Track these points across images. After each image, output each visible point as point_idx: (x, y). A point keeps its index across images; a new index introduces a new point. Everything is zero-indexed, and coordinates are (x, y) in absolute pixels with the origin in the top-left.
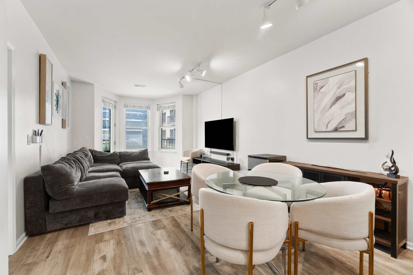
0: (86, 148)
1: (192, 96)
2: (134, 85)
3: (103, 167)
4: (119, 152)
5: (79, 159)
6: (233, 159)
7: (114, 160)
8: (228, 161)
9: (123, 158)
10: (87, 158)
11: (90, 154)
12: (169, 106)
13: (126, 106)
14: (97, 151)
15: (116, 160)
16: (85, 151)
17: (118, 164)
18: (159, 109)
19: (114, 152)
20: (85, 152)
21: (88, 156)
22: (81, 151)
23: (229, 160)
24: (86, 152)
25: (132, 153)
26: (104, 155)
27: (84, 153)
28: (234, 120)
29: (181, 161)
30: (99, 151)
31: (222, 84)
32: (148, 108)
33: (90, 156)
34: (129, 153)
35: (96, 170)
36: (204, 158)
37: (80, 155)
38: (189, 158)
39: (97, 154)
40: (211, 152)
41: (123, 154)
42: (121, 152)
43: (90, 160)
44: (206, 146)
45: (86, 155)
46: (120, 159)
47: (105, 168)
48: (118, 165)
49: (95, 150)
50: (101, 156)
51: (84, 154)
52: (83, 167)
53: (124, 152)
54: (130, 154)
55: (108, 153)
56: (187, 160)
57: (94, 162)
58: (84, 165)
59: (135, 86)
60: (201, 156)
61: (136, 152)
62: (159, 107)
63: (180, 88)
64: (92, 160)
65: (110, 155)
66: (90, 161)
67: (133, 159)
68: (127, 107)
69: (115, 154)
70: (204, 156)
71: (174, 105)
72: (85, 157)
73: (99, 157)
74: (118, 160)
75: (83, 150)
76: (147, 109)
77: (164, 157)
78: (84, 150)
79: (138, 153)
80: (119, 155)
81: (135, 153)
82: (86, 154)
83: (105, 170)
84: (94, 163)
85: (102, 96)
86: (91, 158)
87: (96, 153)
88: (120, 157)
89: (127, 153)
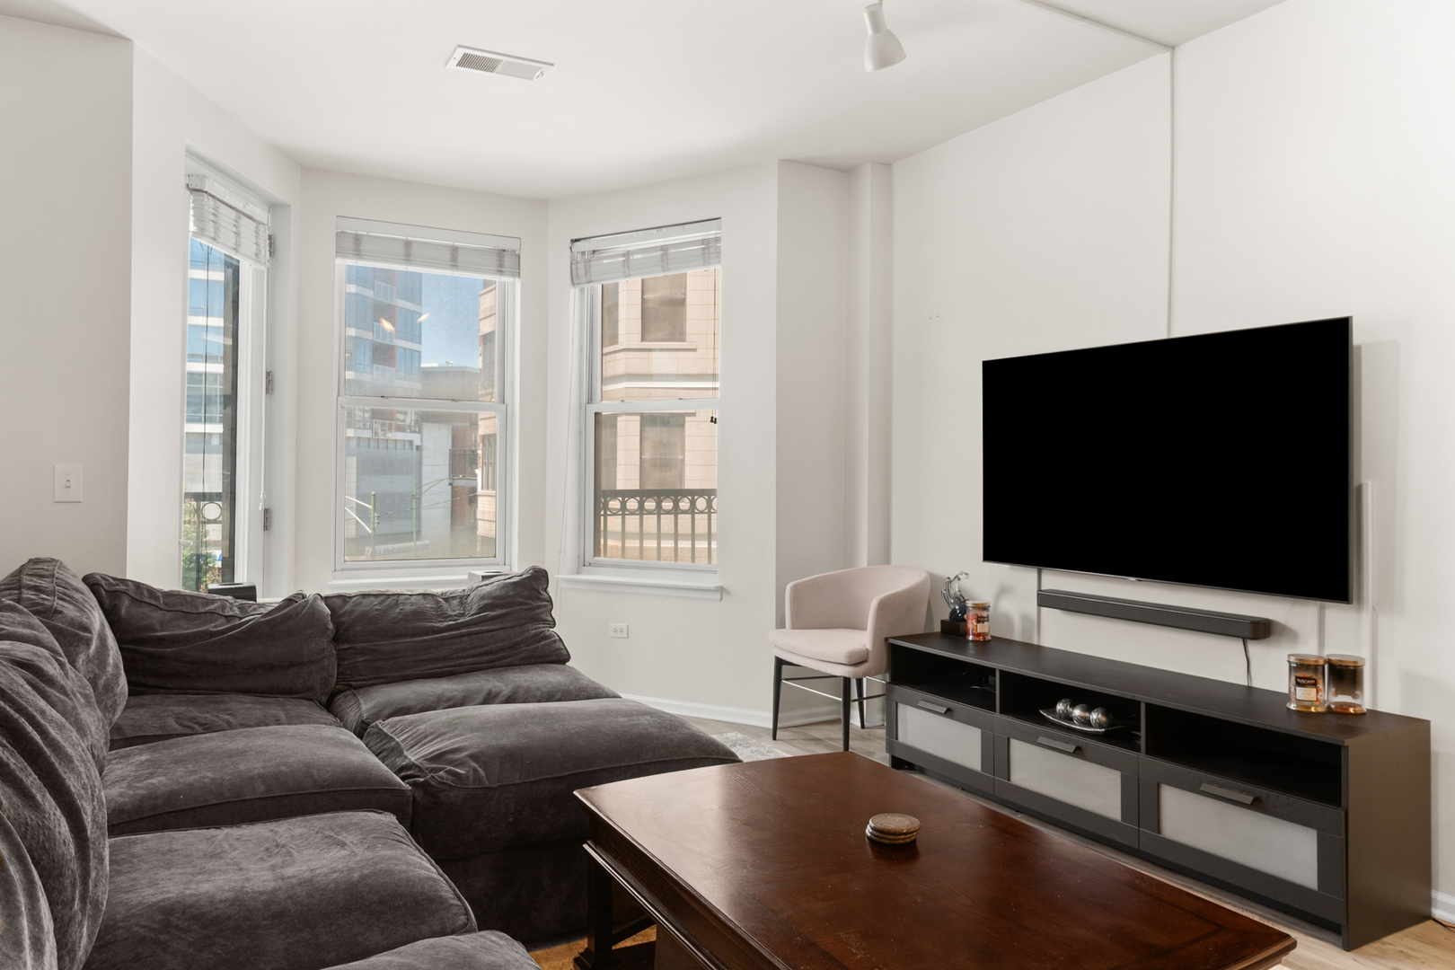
0: (62, 567)
1: (844, 172)
2: (459, 54)
3: (230, 754)
4: (326, 599)
5: (21, 710)
6: (1346, 675)
7: (292, 665)
8: (1304, 694)
9: (363, 652)
10: (73, 663)
11: (97, 619)
12: (664, 248)
13: (350, 244)
14: (152, 592)
15: (312, 662)
16: (52, 593)
17: (324, 699)
18: (582, 271)
19: (289, 601)
20: (58, 604)
21: (88, 643)
22: (27, 594)
23: (1320, 686)
24: (70, 611)
25: (429, 604)
26: (211, 627)
27: (47, 614)
28: (1358, 337)
29: (780, 663)
30: (166, 589)
31: (1181, 52)
32: (508, 261)
33: (102, 639)
34: (408, 608)
35: (173, 795)
36: (984, 644)
37: (23, 650)
38: (863, 640)
39: (157, 615)
40: (1047, 599)
41: (364, 615)
42: (344, 598)
43: (101, 682)
44: (993, 552)
45: (71, 638)
46: (340, 659)
47: (256, 766)
48: (329, 706)
49: (138, 585)
50: (187, 639)
51: (57, 632)
52: (63, 828)
53: (366, 601)
54: (419, 614)
55: (241, 608)
56: (851, 655)
57: (136, 689)
58: (72, 783)
59: (466, 61)
60: (954, 628)
61: (463, 599)
62: (583, 265)
63: (869, 66)
64: (117, 676)
65: (258, 625)
66: (103, 694)
67: (445, 659)
68: (358, 253)
69: (295, 613)
70: (981, 628)
71: (705, 242)
72: (61, 665)
73: (173, 640)
74: (326, 662)
75: (37, 589)
76: (501, 272)
77: (624, 625)
78: (43, 583)
79: (482, 609)
80: (331, 626)
81: (453, 609)
82: (72, 623)
83: (260, 789)
84: (131, 693)
85: (191, 153)
86: (111, 661)
87: (146, 610)
88: (336, 639)
89: (390, 607)
